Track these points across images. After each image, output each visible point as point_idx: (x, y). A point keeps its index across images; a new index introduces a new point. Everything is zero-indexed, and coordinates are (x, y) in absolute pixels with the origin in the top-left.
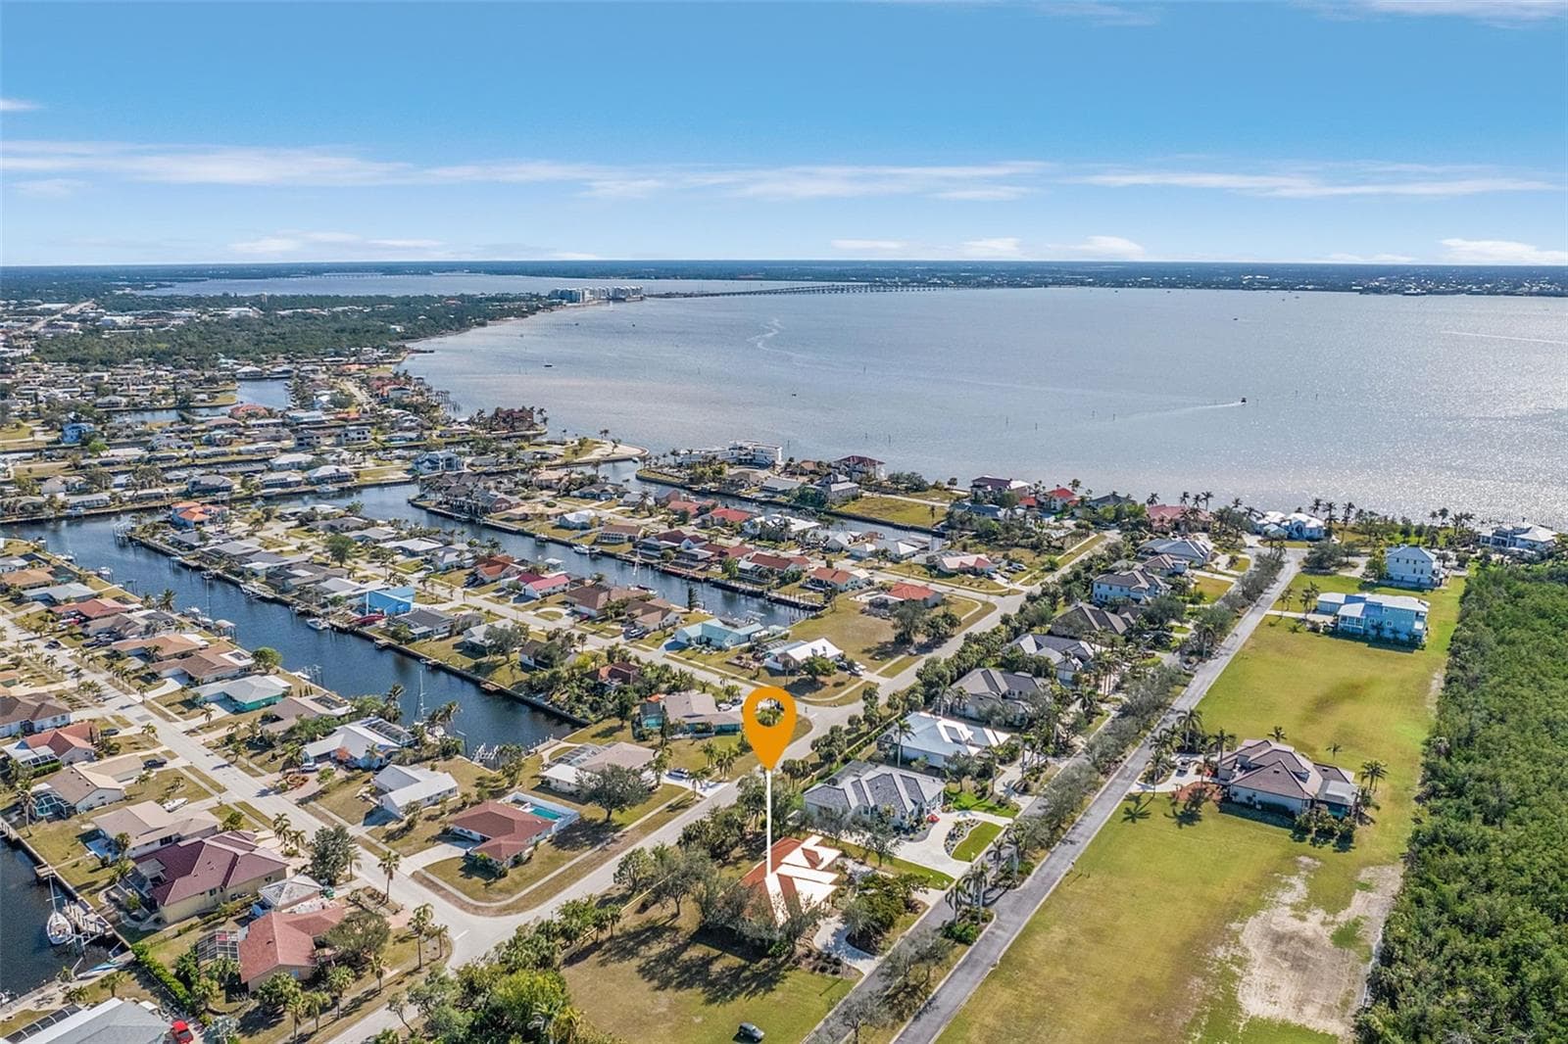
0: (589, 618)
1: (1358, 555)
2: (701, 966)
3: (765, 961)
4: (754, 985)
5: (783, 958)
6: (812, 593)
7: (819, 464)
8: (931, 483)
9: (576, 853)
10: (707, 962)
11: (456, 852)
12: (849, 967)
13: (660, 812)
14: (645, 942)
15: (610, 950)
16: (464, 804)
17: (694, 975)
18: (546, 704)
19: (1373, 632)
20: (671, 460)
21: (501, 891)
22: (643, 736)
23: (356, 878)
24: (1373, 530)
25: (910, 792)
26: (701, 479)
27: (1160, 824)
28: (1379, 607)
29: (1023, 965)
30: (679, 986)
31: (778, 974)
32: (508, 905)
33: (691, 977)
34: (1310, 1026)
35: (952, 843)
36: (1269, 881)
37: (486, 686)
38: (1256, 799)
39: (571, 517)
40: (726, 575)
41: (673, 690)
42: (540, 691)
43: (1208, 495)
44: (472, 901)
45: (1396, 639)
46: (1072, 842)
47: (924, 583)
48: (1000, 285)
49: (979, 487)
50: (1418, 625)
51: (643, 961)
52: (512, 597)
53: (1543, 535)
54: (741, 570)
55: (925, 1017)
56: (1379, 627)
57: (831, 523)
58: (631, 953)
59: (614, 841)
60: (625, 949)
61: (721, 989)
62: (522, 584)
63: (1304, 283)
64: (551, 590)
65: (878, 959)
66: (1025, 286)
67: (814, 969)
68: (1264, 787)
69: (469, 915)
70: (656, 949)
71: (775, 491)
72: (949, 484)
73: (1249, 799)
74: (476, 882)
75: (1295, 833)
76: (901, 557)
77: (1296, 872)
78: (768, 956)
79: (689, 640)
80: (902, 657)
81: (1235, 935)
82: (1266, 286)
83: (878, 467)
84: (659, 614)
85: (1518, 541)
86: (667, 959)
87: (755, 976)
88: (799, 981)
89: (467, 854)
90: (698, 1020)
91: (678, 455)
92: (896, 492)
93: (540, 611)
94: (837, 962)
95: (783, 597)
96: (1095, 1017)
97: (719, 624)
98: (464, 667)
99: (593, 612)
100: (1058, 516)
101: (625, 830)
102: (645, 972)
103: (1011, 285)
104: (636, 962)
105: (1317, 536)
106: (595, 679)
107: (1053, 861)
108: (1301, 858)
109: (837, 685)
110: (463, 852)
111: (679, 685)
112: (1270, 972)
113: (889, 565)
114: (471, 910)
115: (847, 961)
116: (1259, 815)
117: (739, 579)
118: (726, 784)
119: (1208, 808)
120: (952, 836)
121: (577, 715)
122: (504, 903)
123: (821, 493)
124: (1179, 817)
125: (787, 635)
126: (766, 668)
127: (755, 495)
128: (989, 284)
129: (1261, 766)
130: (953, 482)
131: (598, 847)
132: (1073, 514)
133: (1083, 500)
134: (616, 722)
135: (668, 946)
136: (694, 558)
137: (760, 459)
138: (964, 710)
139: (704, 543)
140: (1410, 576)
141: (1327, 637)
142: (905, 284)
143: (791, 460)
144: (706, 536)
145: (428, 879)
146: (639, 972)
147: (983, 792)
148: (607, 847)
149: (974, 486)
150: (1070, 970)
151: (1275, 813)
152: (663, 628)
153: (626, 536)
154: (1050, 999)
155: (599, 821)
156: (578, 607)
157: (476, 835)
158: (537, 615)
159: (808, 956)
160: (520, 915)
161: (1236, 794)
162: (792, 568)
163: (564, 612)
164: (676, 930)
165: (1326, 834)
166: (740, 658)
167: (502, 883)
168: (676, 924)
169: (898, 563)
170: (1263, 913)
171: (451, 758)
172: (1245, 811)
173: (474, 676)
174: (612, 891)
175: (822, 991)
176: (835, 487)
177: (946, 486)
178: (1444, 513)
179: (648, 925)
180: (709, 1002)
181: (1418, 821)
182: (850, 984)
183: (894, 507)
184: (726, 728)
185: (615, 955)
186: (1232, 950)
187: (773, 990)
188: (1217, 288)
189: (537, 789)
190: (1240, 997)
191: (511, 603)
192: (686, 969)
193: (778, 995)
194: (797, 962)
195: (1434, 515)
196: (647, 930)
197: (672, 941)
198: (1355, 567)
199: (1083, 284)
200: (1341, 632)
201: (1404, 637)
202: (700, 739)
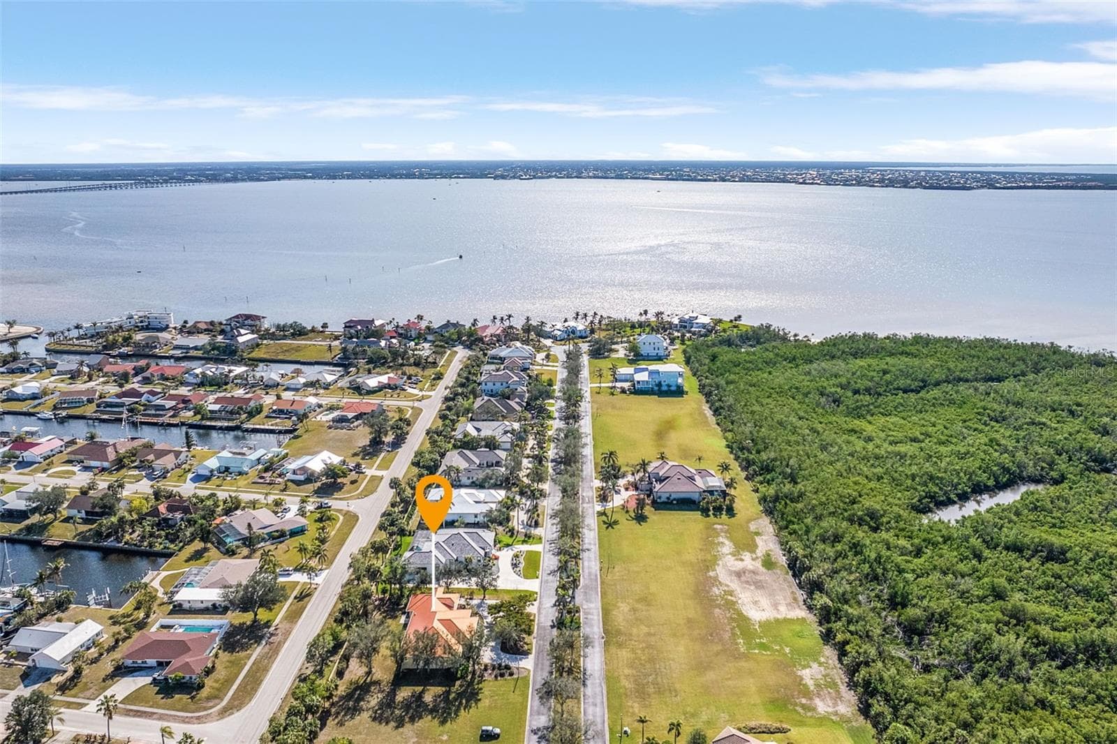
0: (103, 470)
1: (617, 343)
2: (416, 701)
3: (458, 683)
4: (464, 701)
5: (470, 677)
6: (278, 420)
7: (212, 323)
8: (310, 328)
9: (248, 652)
10: (419, 697)
11: (143, 681)
12: (518, 668)
13: (291, 604)
14: (360, 699)
15: (338, 713)
16: (117, 641)
17: (415, 709)
18: (121, 545)
19: (656, 388)
20: (75, 333)
21: (208, 699)
22: (233, 551)
23: (58, 732)
24: (617, 327)
25: (477, 542)
26: (113, 345)
27: (626, 525)
28: (658, 372)
29: (619, 632)
30: (412, 720)
31: (474, 689)
32: (224, 708)
33: (415, 710)
34: (789, 617)
35: (518, 569)
36: (709, 543)
37: (49, 543)
38: (672, 498)
39: (18, 390)
40: (199, 417)
41: (228, 512)
42: (109, 536)
43: (510, 316)
44: (190, 715)
45: (670, 390)
46: (588, 550)
47: (358, 400)
48: (243, 180)
49: (350, 327)
50: (680, 380)
51: (370, 712)
52: (11, 465)
53: (705, 320)
54: (212, 412)
55: (588, 682)
56: (659, 385)
57: (257, 366)
58: (356, 710)
59: (272, 635)
60: (349, 709)
61: (445, 711)
62: (18, 452)
63: (457, 174)
64: (51, 454)
65: (531, 657)
66: (263, 180)
67: (496, 677)
68: (675, 490)
69: (195, 726)
70: (374, 700)
71: (188, 348)
72: (322, 327)
73: (668, 498)
74: (181, 699)
75: (702, 512)
76: (329, 384)
77: (718, 535)
78: (459, 679)
79: (212, 471)
80: (383, 455)
81: (716, 579)
82: (434, 176)
83: (262, 320)
84: (171, 456)
85: (695, 325)
86: (388, 703)
87: (460, 695)
88: (490, 688)
89: (154, 679)
90: (445, 738)
91: (81, 328)
92: (285, 337)
93: (50, 472)
94: (508, 667)
95: (258, 427)
96: (682, 649)
97: (230, 455)
98: (13, 532)
99: (106, 464)
100: (416, 341)
101: (274, 624)
102: (378, 718)
103: (252, 179)
104: (365, 715)
105: (584, 335)
106: (158, 516)
107: (586, 564)
108: (715, 526)
109: (353, 482)
110: (149, 680)
111: (233, 507)
112: (748, 594)
113: (322, 391)
114: (195, 721)
115: (513, 665)
116: (676, 507)
117: (211, 419)
118: (327, 571)
119: (648, 510)
120: (515, 566)
121: (158, 548)
122: (219, 707)
123: (230, 345)
124: (636, 519)
125: (287, 454)
126: (288, 480)
127: (172, 352)
128: (235, 179)
129: (668, 477)
130: (325, 326)
131: (264, 642)
132: (426, 339)
133: (428, 328)
134: (198, 545)
135: (380, 696)
136: (161, 408)
137: (155, 324)
138: (460, 481)
139: (160, 396)
140: (653, 353)
141: (632, 395)
142: (166, 182)
143: (186, 322)
144: (159, 390)
145: (131, 710)
146: (373, 720)
147: (512, 532)
148: (270, 640)
149: (346, 327)
150: (648, 626)
151: (686, 504)
152: (178, 466)
153: (85, 399)
154: (649, 646)
155: (248, 623)
156: (87, 463)
157: (152, 662)
158: (48, 476)
159: (486, 669)
160: (243, 711)
161: (660, 498)
162: (252, 404)
163: (76, 469)
164: (377, 683)
165: (718, 510)
166: (262, 478)
167: (204, 693)
168: (374, 678)
169: (328, 389)
170: (720, 562)
171: (67, 608)
172: (668, 506)
173: (29, 538)
174: (302, 671)
175: (513, 689)
176: (241, 339)
177: (321, 329)
178: (646, 312)
179: (353, 687)
180: (443, 722)
181: (757, 491)
182: (526, 679)
183: (292, 349)
184: (295, 531)
185: (345, 715)
186: (721, 588)
187: (480, 700)
188: (401, 178)
189: (171, 613)
190: (745, 613)
191: (13, 470)
192: (407, 706)
193: (485, 702)
194: (482, 676)
195: (641, 314)
196: (355, 689)
197: (380, 691)
198: (617, 351)
199: (306, 177)
200: (638, 391)
201: (673, 388)
202: (281, 542)
